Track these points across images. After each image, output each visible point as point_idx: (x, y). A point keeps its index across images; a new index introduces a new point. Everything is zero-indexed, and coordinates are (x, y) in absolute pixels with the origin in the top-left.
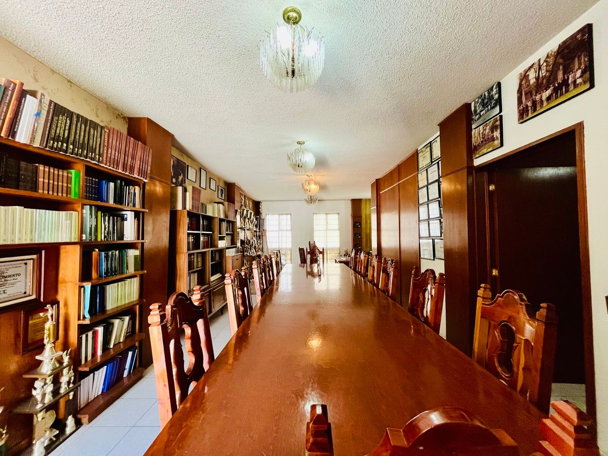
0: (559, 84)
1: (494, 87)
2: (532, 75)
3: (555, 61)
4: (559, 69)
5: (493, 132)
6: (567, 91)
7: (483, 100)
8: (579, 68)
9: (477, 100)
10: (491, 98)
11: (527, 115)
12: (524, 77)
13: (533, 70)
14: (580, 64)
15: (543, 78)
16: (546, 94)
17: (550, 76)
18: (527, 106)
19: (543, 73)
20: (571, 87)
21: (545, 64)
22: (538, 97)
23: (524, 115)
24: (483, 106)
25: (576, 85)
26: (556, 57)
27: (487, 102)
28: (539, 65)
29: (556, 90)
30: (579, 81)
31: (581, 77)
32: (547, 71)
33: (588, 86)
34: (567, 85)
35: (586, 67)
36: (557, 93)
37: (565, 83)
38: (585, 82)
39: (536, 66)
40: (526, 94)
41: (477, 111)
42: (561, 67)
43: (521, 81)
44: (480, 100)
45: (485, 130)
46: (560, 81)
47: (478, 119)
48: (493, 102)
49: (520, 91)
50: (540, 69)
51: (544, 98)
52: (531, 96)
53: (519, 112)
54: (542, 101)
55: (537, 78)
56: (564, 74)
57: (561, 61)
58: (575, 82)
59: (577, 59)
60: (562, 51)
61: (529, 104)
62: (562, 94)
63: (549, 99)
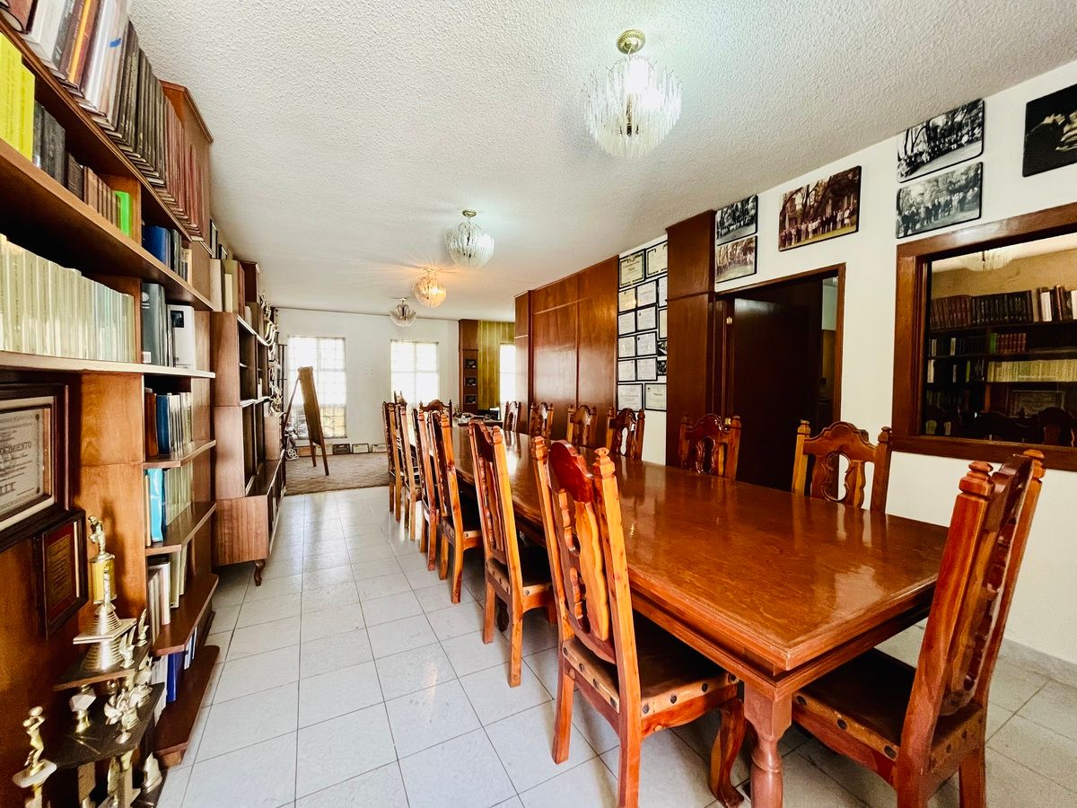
0: (827, 218)
1: (751, 200)
2: (799, 200)
3: (824, 193)
4: (828, 202)
5: (745, 254)
6: (834, 229)
7: (734, 212)
8: (848, 208)
9: (725, 210)
10: (745, 212)
11: (790, 244)
12: (789, 199)
13: (800, 194)
14: (849, 205)
15: (811, 207)
16: (813, 226)
17: (818, 207)
18: (790, 233)
19: (811, 201)
20: (839, 226)
21: (814, 192)
22: (803, 227)
23: (785, 242)
24: (734, 219)
25: (843, 225)
26: (826, 189)
27: (739, 217)
28: (808, 191)
29: (823, 224)
30: (847, 221)
31: (849, 217)
32: (815, 201)
33: (854, 229)
34: (835, 223)
35: (854, 209)
36: (824, 228)
37: (833, 219)
38: (852, 225)
39: (804, 191)
40: (790, 219)
41: (724, 224)
42: (830, 202)
43: (786, 203)
44: (729, 211)
45: (734, 249)
46: (828, 215)
47: (725, 234)
48: (748, 218)
49: (783, 214)
50: (808, 195)
51: (810, 230)
52: (796, 223)
53: (781, 237)
54: (807, 232)
55: (804, 205)
56: (833, 209)
57: (831, 195)
58: (843, 221)
59: (846, 198)
60: (832, 185)
61: (793, 232)
62: (829, 231)
63: (815, 231)
